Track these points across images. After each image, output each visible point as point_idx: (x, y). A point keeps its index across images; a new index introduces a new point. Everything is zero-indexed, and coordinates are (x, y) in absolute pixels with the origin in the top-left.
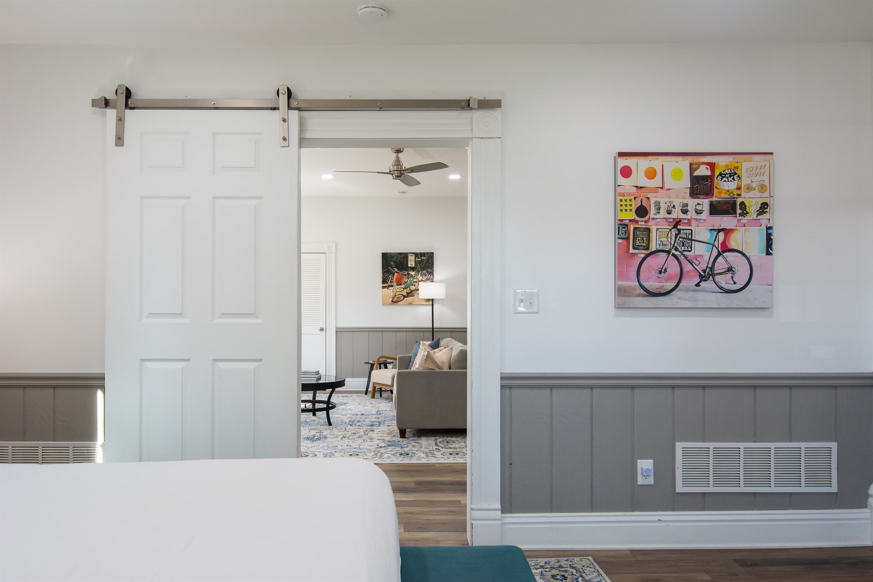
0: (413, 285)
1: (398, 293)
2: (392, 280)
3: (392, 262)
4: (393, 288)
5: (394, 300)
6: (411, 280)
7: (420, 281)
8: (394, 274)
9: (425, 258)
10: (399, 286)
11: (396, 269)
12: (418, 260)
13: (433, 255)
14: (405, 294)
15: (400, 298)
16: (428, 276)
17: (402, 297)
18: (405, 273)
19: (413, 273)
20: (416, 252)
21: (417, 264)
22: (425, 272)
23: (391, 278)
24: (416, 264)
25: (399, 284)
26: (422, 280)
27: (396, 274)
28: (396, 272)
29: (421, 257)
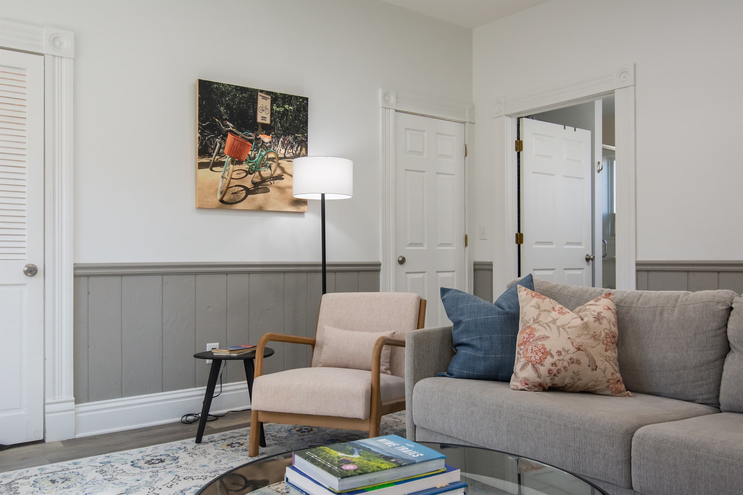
0: (266, 166)
1: (234, 183)
2: (221, 150)
3: (222, 105)
4: (222, 169)
5: (225, 199)
6: (263, 153)
7: (281, 158)
8: (226, 136)
9: (291, 108)
10: (238, 166)
11: (231, 125)
12: (278, 109)
13: (307, 104)
14: (249, 185)
15: (238, 194)
16: (297, 148)
17: (243, 194)
18: (250, 136)
19: (266, 139)
20: (274, 91)
21: (275, 119)
22: (290, 138)
23: (218, 144)
24: (272, 118)
25: (237, 161)
26: (285, 158)
27: (230, 137)
28: (231, 131)
29: (284, 103)
